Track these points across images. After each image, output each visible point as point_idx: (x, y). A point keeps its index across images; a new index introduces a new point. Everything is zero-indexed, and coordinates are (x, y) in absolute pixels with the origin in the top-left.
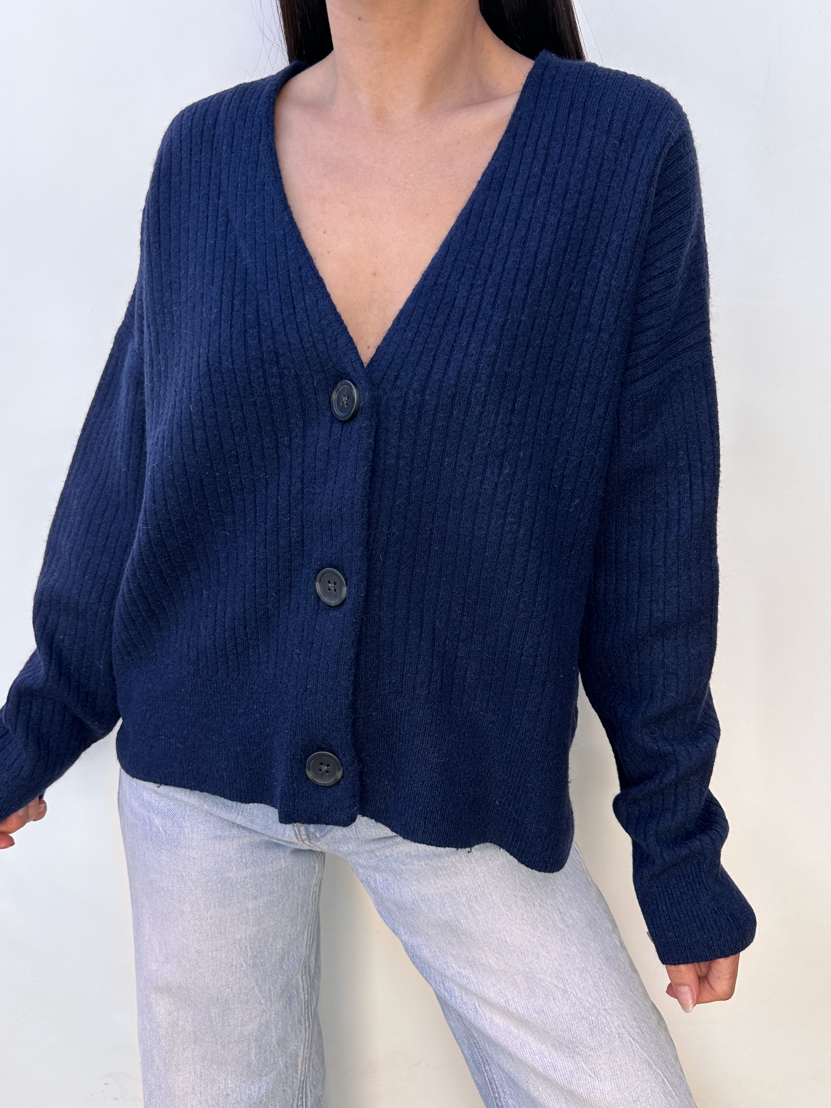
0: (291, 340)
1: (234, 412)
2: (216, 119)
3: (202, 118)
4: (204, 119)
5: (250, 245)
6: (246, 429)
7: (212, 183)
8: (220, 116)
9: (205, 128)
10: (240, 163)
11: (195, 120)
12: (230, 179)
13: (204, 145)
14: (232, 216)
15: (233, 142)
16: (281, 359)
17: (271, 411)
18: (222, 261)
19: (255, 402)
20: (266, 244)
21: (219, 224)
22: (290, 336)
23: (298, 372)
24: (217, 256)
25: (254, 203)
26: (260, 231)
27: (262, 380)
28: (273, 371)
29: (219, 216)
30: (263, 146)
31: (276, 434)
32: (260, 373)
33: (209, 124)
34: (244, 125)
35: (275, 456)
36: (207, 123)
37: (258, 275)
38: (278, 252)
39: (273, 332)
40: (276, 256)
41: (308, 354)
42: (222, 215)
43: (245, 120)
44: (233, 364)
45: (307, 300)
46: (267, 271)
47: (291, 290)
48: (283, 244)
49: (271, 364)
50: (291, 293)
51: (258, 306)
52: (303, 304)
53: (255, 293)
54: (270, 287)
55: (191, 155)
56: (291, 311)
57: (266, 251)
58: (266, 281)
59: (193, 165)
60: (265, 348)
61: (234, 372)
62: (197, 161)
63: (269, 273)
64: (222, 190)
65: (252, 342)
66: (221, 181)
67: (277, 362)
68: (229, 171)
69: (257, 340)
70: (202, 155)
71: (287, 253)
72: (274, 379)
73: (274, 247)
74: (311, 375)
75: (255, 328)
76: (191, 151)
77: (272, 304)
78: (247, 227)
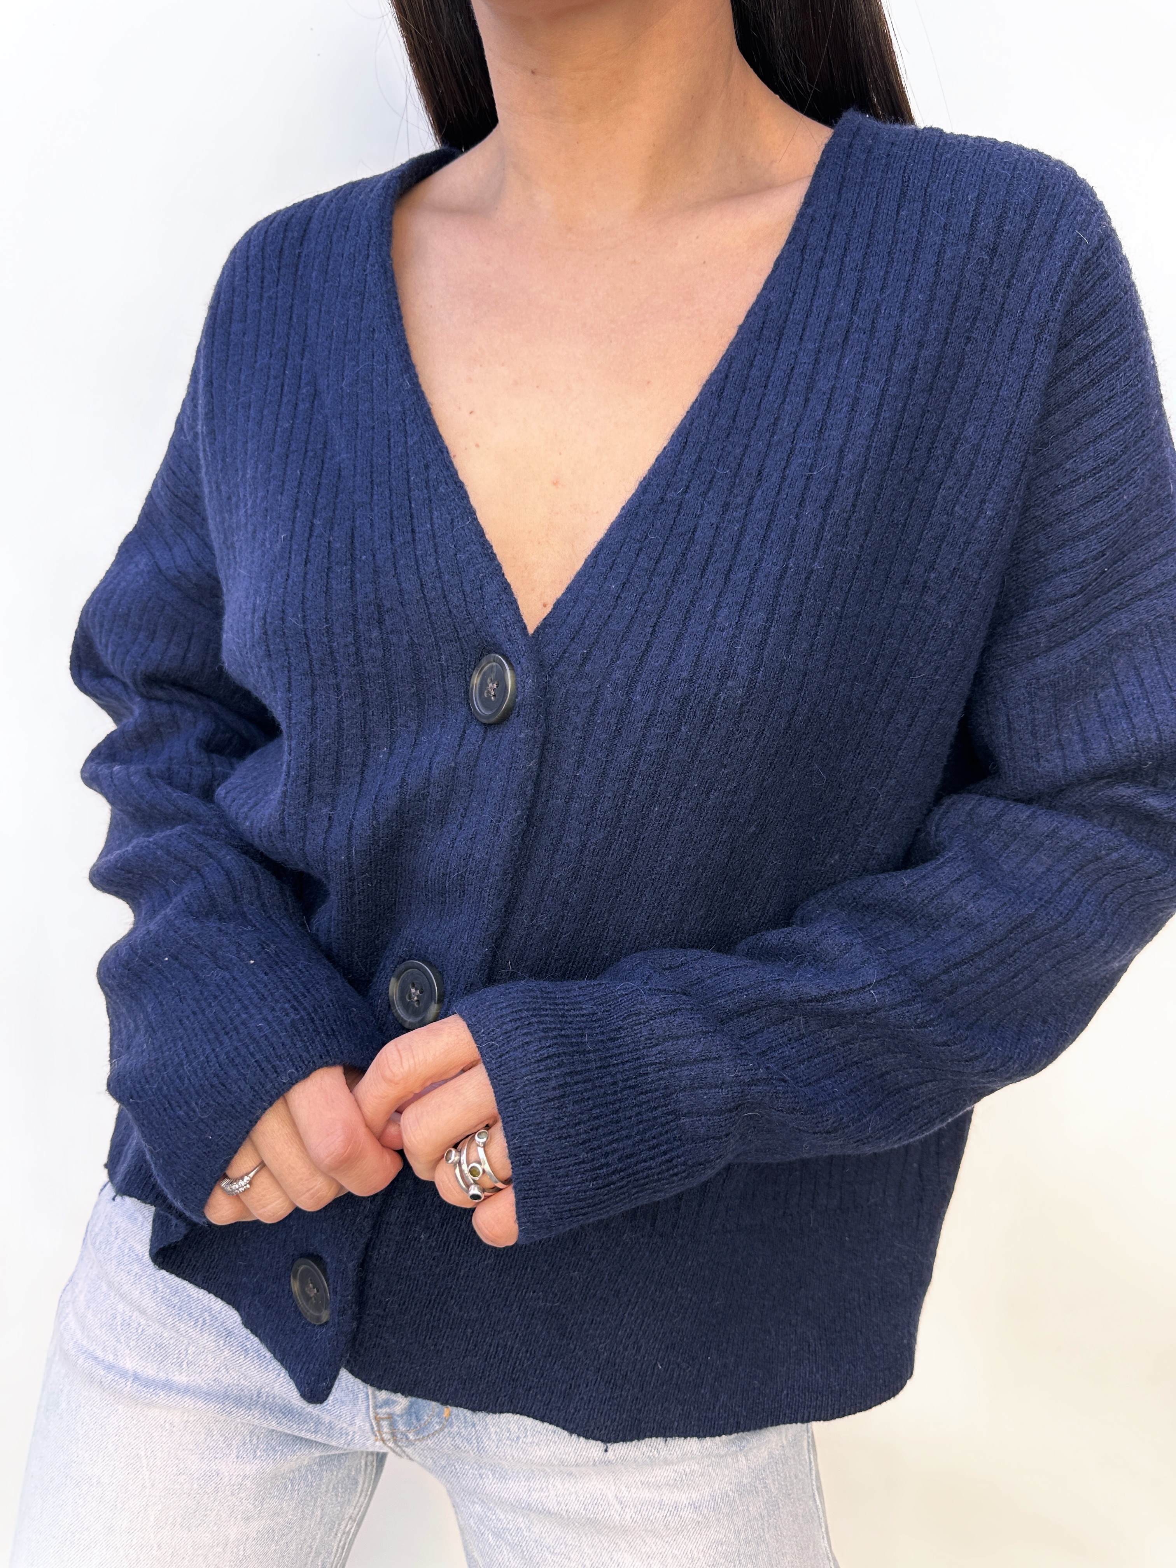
0: (404, 585)
2: (305, 231)
3: (282, 229)
4: (286, 230)
5: (348, 431)
7: (293, 332)
8: (312, 225)
9: (287, 244)
11: (270, 232)
12: (321, 323)
13: (283, 271)
14: (323, 383)
15: (328, 265)
16: (387, 617)
17: (363, 703)
18: (301, 457)
19: (338, 686)
20: (373, 428)
21: (300, 397)
22: (403, 579)
23: (415, 640)
24: (293, 448)
25: (357, 363)
26: (364, 407)
27: (351, 650)
28: (373, 637)
29: (302, 385)
32: (350, 639)
37: (358, 477)
38: (392, 440)
39: (375, 571)
40: (389, 447)
41: (433, 611)
42: (307, 384)
44: (304, 622)
45: (435, 520)
46: (372, 472)
47: (410, 503)
48: (401, 428)
49: (369, 624)
50: (410, 508)
51: (353, 529)
52: (429, 526)
53: (351, 507)
54: (375, 497)
55: (262, 288)
56: (409, 536)
57: (373, 439)
58: (369, 488)
59: (264, 304)
60: (360, 597)
61: (305, 635)
62: (270, 298)
63: (375, 475)
64: (307, 343)
65: (339, 586)
66: (306, 329)
67: (380, 622)
68: (320, 311)
69: (348, 584)
70: (280, 287)
71: (406, 443)
72: (373, 650)
73: (386, 433)
74: (437, 645)
75: (346, 565)
76: (262, 282)
77: (376, 525)
78: (345, 402)
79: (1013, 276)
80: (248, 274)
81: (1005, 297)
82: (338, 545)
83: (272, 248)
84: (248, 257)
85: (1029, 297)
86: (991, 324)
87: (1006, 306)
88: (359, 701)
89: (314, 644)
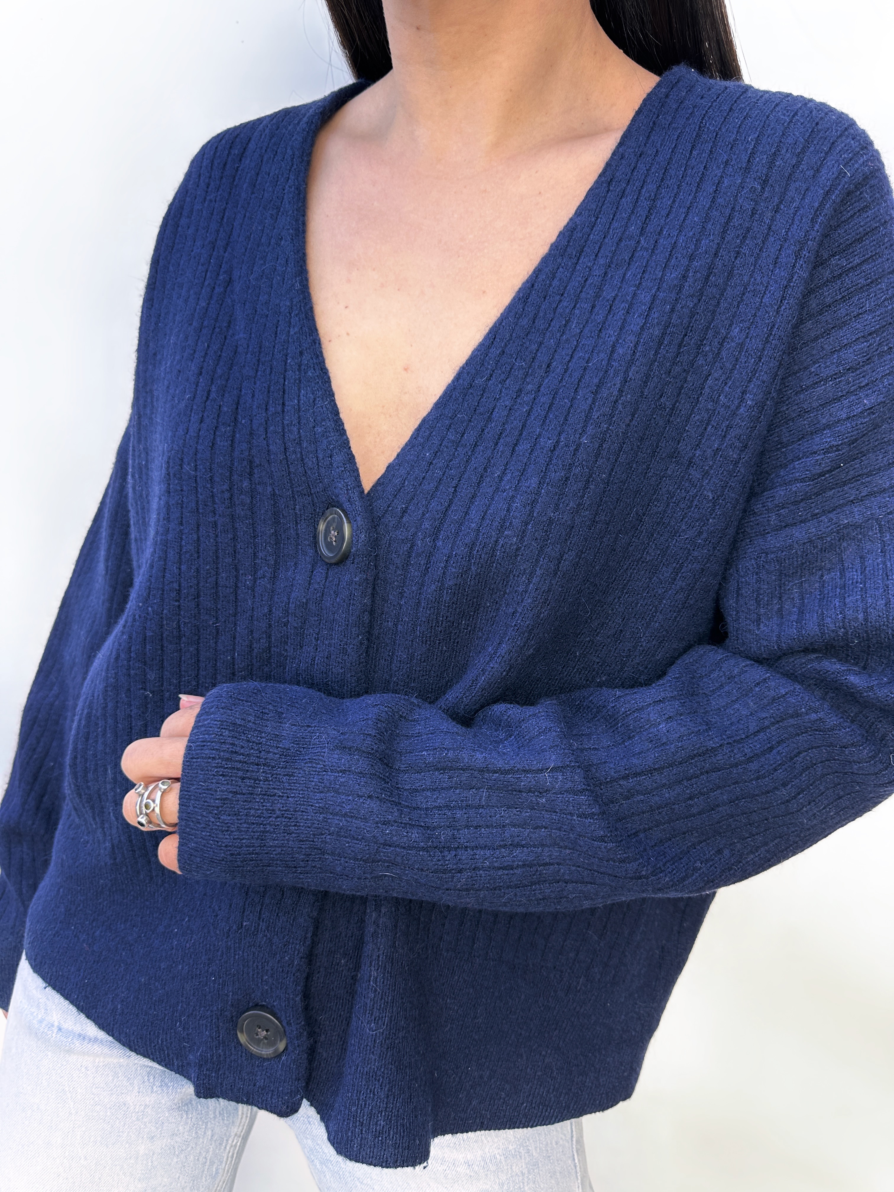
0: (271, 447)
1: (186, 531)
2: (245, 149)
3: (228, 147)
4: (231, 147)
5: (247, 315)
6: (198, 557)
7: (222, 229)
8: (250, 145)
9: (230, 159)
10: (260, 206)
11: (220, 148)
12: (244, 226)
13: (224, 180)
14: (236, 274)
15: (257, 180)
16: (256, 471)
17: (234, 538)
18: (210, 332)
19: (215, 523)
20: (267, 316)
21: (218, 282)
22: (271, 442)
24: (206, 323)
25: (265, 262)
26: (263, 298)
27: (227, 495)
28: (244, 486)
29: (221, 273)
30: (290, 187)
31: (237, 570)
32: (226, 487)
33: (234, 154)
34: (274, 157)
35: (232, 598)
36: (233, 153)
37: (249, 355)
38: (279, 329)
39: (251, 433)
40: (276, 334)
41: (292, 470)
42: (225, 272)
43: (276, 152)
44: (196, 470)
45: (302, 397)
46: (260, 352)
47: (285, 381)
48: (287, 320)
49: (241, 476)
50: (284, 384)
51: (239, 397)
52: (296, 401)
53: (240, 378)
54: (259, 373)
55: (207, 192)
56: (279, 408)
57: (265, 325)
58: (256, 365)
59: (206, 205)
60: (236, 453)
61: (196, 480)
62: (211, 201)
63: (262, 355)
64: (231, 240)
65: (222, 443)
66: (232, 229)
67: (251, 474)
68: (245, 216)
69: (229, 442)
70: (219, 193)
71: (289, 332)
72: (243, 497)
73: (275, 322)
74: (293, 497)
75: (229, 426)
76: (208, 188)
77: (257, 396)
78: (250, 291)
79: (781, 202)
80: (199, 181)
81: (773, 219)
82: (225, 409)
83: (219, 161)
84: (201, 167)
85: (793, 220)
86: (759, 241)
87: (773, 227)
88: (230, 536)
89: (200, 488)
